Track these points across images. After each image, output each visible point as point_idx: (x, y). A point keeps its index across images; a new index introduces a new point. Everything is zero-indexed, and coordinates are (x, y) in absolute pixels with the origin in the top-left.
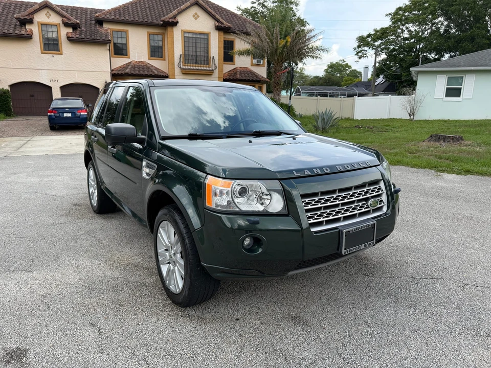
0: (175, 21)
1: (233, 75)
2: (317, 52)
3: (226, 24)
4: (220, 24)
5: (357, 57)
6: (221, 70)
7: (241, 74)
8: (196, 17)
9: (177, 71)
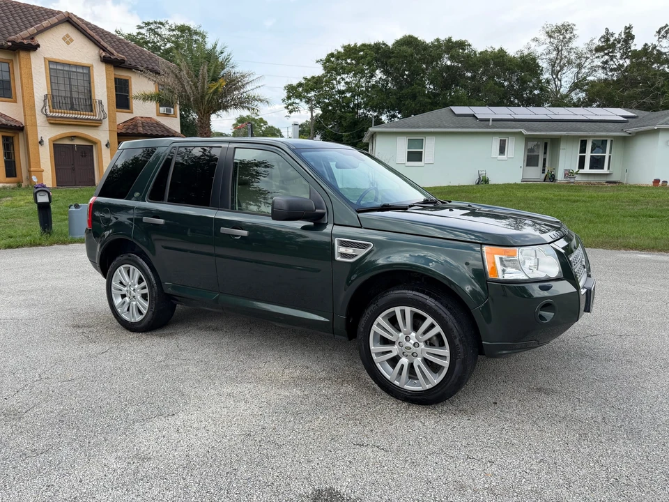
0: (33, 43)
1: (131, 127)
2: (256, 103)
3: (118, 55)
4: (108, 55)
5: (287, 111)
6: (112, 120)
7: (143, 126)
8: (67, 40)
9: (40, 119)
